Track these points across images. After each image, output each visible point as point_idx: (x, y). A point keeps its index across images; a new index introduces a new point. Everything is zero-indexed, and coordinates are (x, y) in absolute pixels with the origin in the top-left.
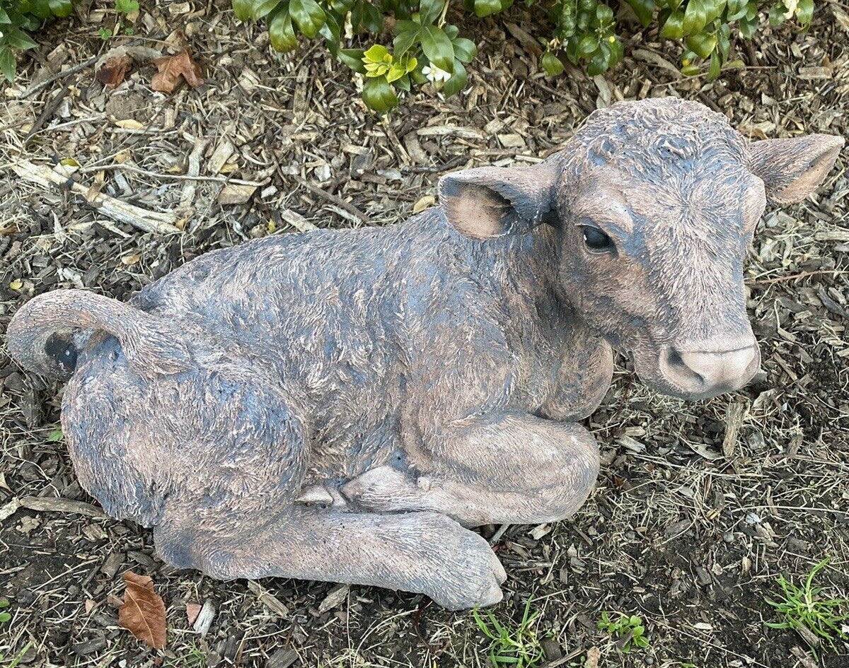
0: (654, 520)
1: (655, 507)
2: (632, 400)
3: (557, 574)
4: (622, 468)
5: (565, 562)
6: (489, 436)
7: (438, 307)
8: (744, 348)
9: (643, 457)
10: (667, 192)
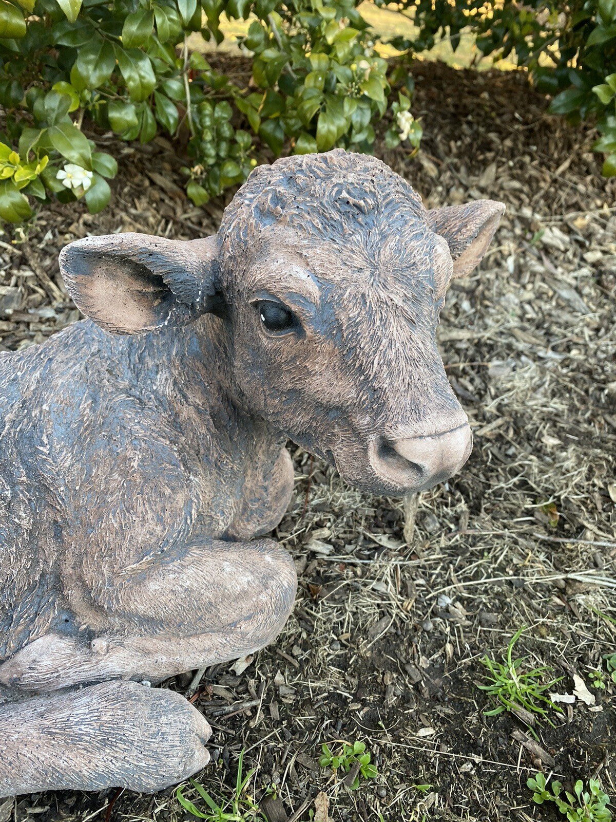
0: (355, 624)
1: (354, 610)
2: (313, 503)
3: (267, 710)
4: (314, 574)
5: (274, 694)
6: (172, 576)
7: (92, 432)
8: (461, 427)
9: (333, 558)
10: (353, 251)
